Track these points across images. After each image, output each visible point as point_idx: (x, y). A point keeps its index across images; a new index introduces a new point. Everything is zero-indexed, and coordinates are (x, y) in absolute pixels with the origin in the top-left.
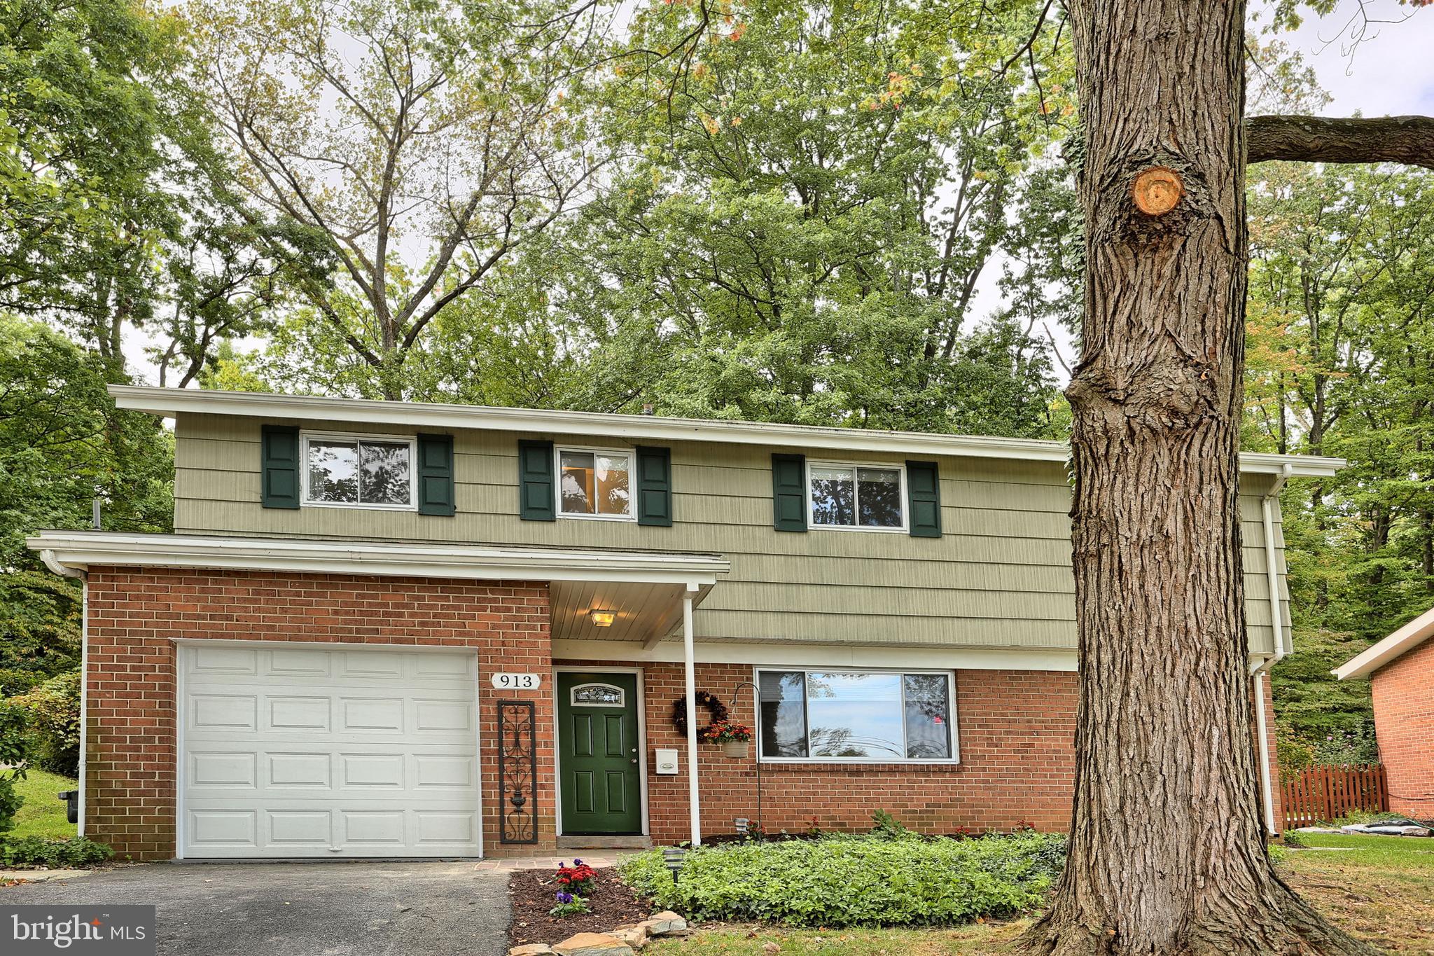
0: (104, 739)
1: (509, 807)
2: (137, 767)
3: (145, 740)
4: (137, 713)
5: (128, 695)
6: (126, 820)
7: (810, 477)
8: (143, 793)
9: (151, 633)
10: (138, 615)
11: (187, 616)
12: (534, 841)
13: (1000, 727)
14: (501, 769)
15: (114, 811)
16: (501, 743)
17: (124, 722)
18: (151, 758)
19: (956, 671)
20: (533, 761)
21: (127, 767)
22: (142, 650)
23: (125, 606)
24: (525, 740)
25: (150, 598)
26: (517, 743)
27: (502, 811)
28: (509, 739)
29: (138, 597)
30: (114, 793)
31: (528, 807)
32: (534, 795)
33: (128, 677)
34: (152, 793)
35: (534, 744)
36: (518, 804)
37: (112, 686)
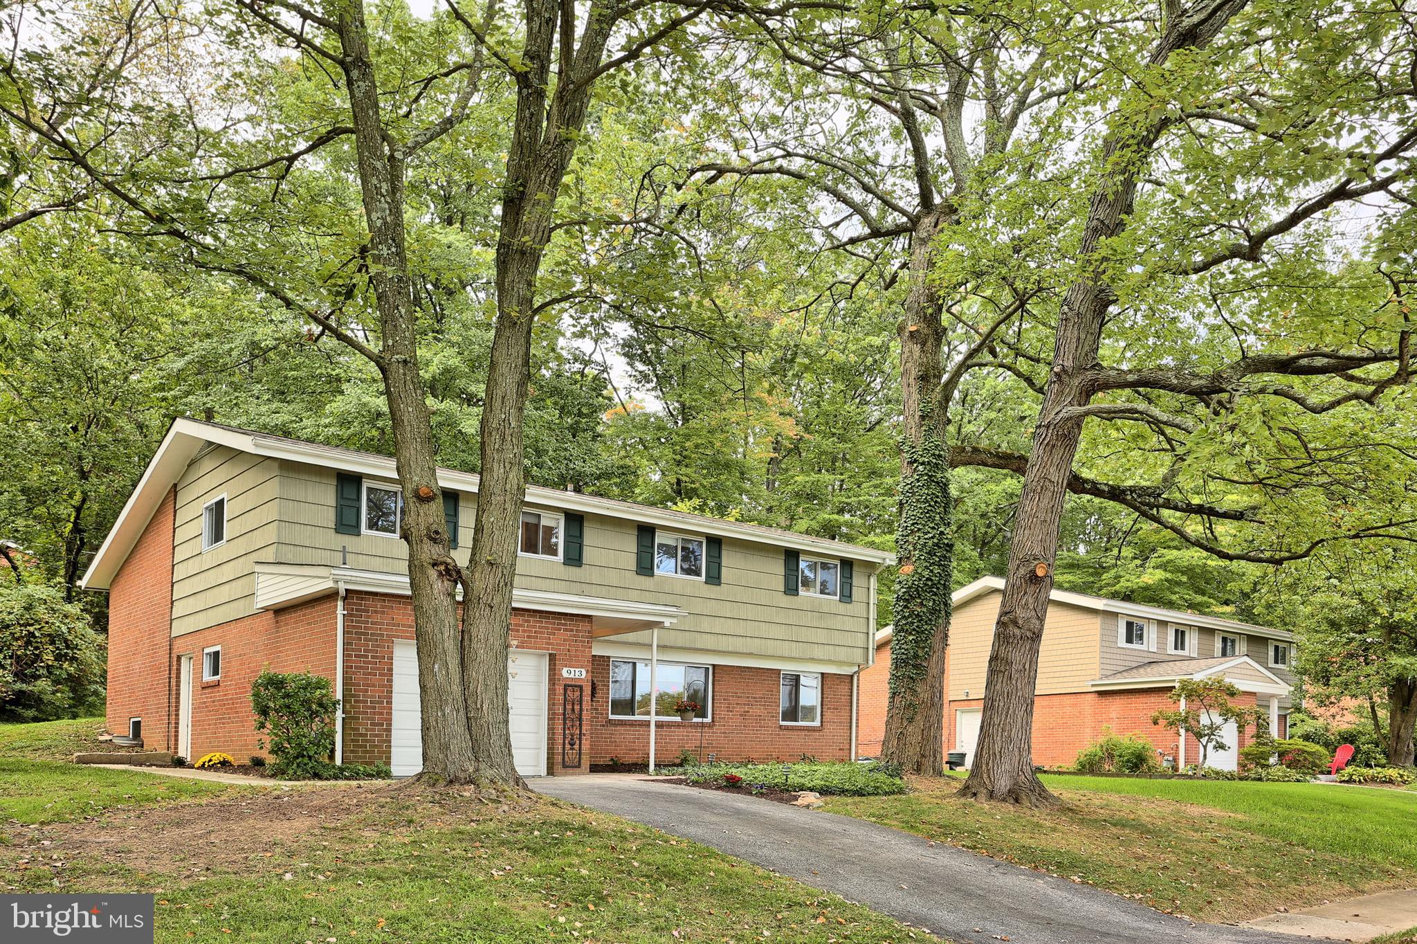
0: (356, 701)
1: (568, 746)
2: (373, 719)
3: (378, 702)
4: (374, 686)
5: (369, 674)
6: (367, 752)
7: (657, 541)
8: (376, 736)
9: (382, 635)
10: (375, 623)
11: (403, 625)
12: (579, 766)
13: (733, 700)
14: (565, 724)
15: (361, 746)
16: (565, 709)
17: (367, 691)
18: (381, 714)
19: (714, 666)
20: (580, 719)
21: (368, 719)
22: (378, 646)
23: (368, 617)
24: (577, 707)
25: (383, 613)
26: (573, 710)
27: (564, 748)
28: (569, 707)
29: (376, 612)
30: (361, 735)
31: (576, 747)
32: (580, 740)
33: (369, 663)
34: (381, 735)
35: (581, 710)
36: (572, 745)
37: (361, 668)
